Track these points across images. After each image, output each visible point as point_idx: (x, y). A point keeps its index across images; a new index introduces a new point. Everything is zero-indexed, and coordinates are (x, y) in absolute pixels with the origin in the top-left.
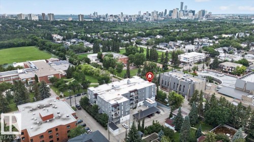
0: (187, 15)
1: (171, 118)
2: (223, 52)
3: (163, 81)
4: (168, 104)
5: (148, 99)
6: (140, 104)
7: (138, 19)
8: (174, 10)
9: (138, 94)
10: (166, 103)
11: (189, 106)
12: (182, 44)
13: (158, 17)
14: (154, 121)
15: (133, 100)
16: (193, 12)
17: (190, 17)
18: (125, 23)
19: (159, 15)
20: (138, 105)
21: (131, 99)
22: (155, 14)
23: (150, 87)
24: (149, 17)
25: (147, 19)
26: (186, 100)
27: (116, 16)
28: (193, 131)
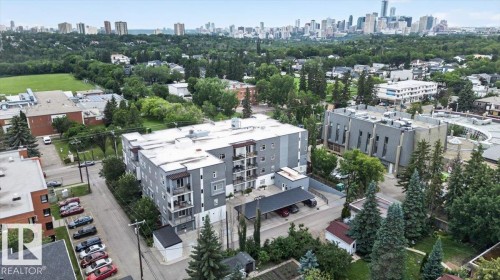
0: (396, 25)
1: (346, 220)
2: (479, 83)
3: (330, 129)
4: (340, 185)
5: (286, 169)
6: (263, 181)
7: (293, 34)
8: (368, 15)
9: (255, 153)
10: (337, 181)
11: (400, 189)
12: (383, 69)
13: (334, 30)
14: (293, 226)
15: (242, 168)
16: (409, 20)
17: (402, 29)
18: (267, 41)
19: (338, 26)
20: (258, 183)
21: (237, 167)
22: (329, 26)
23: (292, 137)
24: (317, 30)
25: (312, 34)
26: (392, 176)
27: (249, 30)
28: (412, 259)
